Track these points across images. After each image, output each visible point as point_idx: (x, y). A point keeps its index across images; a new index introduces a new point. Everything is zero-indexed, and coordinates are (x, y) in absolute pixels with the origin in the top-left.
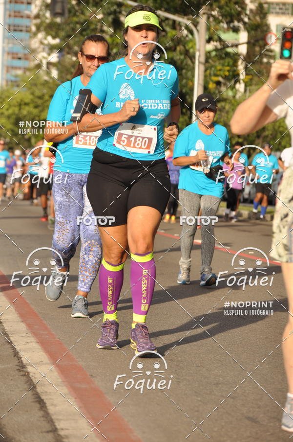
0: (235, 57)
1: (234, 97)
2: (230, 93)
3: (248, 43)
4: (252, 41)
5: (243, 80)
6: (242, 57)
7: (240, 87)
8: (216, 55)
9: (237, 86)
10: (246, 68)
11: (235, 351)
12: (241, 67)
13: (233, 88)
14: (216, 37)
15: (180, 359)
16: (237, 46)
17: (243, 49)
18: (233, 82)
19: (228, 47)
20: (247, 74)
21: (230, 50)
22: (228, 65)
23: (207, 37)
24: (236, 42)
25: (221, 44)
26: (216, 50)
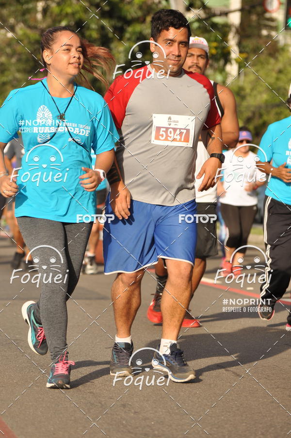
0: (224, 30)
1: (224, 82)
2: (219, 78)
3: (242, 10)
4: (247, 7)
5: (236, 61)
6: (234, 30)
7: (232, 69)
8: (199, 28)
9: (228, 68)
10: (239, 44)
11: (231, 421)
12: (232, 42)
13: (222, 70)
14: (198, 3)
15: (156, 432)
16: (226, 14)
17: (235, 19)
18: (222, 62)
19: (214, 15)
20: (241, 52)
21: (218, 20)
22: (216, 41)
23: (187, 3)
24: (225, 10)
25: (205, 12)
26: (199, 20)
